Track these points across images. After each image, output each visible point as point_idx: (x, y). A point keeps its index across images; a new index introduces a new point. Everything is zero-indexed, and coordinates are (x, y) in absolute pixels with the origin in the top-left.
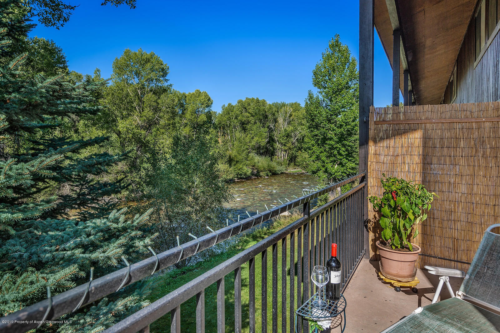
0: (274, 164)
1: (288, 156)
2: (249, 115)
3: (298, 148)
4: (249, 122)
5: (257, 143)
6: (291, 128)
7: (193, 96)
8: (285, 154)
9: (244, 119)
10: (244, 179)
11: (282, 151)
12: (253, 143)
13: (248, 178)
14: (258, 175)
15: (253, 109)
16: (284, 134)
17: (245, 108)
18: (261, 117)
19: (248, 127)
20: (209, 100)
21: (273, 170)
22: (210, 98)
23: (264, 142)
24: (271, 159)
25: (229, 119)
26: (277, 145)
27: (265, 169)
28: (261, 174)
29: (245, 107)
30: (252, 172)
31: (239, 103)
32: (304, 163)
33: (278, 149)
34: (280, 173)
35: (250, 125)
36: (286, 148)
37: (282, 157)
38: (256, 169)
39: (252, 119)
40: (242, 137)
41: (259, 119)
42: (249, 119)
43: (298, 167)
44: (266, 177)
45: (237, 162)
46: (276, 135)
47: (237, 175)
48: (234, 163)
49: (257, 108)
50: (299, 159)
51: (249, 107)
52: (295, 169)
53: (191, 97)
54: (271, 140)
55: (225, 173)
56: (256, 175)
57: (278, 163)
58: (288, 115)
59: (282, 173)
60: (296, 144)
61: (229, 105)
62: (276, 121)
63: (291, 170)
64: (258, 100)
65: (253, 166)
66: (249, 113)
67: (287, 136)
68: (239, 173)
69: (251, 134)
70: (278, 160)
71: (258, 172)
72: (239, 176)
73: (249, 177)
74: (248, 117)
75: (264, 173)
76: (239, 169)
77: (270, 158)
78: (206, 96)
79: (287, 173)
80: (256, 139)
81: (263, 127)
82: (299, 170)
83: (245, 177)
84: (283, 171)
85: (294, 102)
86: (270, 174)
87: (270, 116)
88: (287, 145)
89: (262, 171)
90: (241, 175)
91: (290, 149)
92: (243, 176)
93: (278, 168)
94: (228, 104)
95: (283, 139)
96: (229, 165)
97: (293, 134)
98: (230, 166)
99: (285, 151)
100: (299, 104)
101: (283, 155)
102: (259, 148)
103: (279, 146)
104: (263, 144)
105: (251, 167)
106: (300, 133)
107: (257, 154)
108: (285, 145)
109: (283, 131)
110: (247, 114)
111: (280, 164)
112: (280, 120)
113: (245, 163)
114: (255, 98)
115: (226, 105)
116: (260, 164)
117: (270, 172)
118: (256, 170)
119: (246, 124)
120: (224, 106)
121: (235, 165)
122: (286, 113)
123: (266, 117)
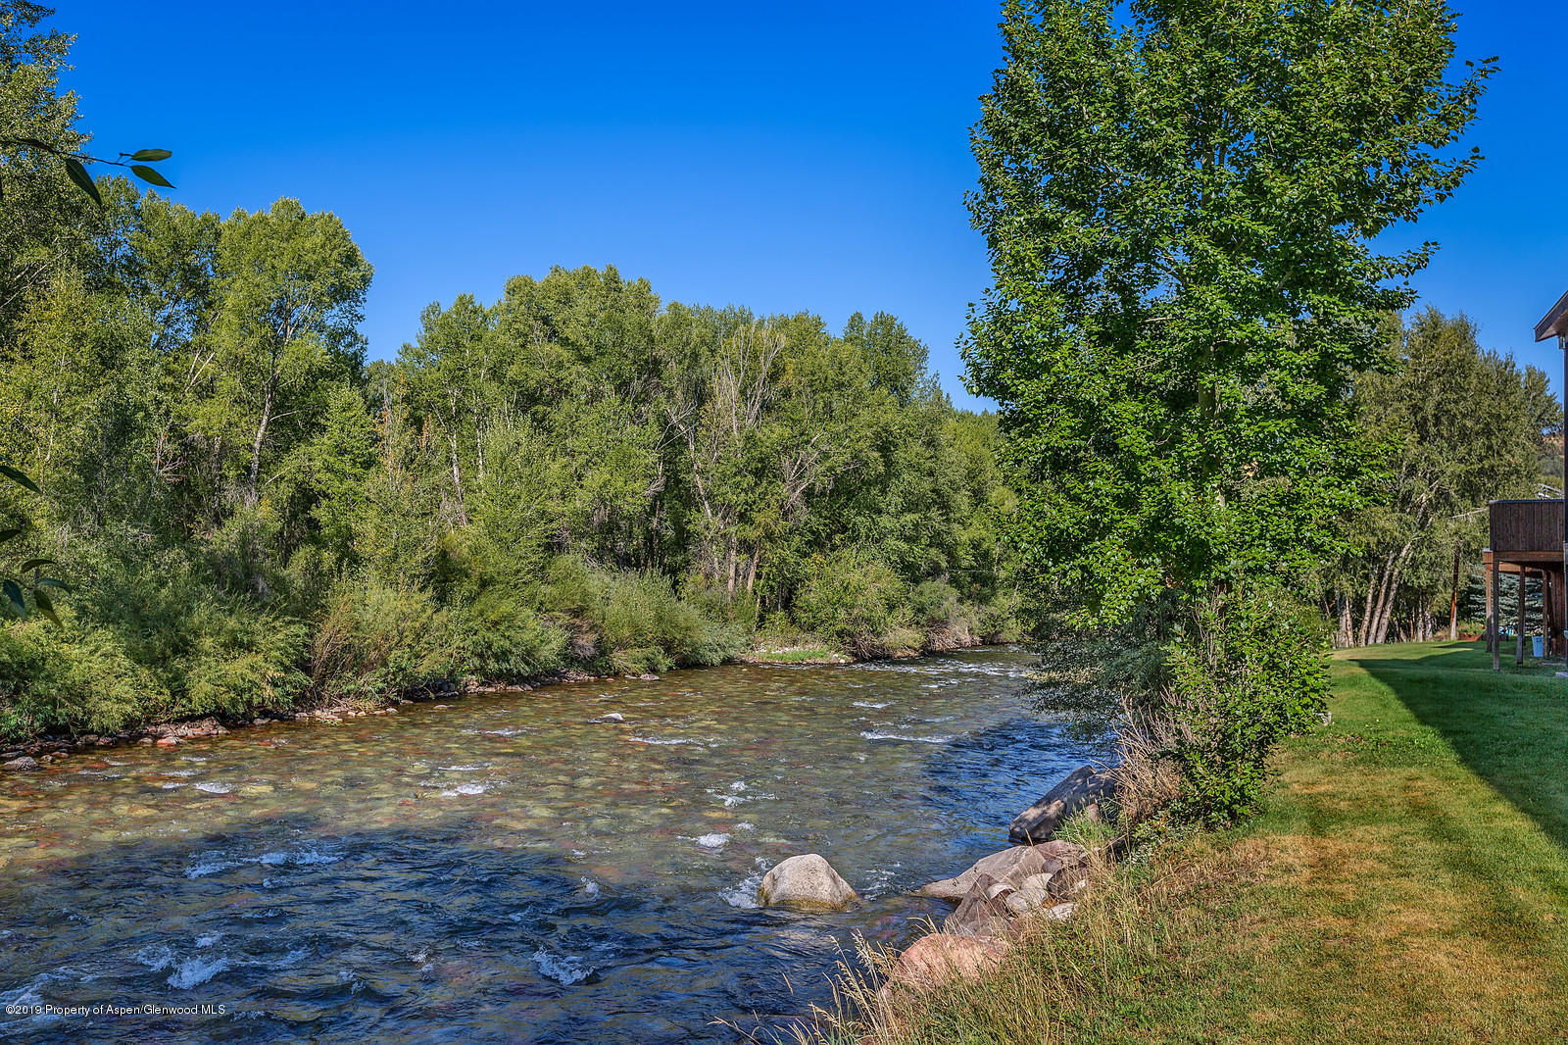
0: (687, 612)
1: (758, 576)
2: (566, 354)
3: (810, 537)
4: (562, 391)
5: (603, 501)
6: (775, 432)
7: (259, 230)
8: (742, 565)
9: (537, 374)
10: (522, 679)
11: (729, 549)
12: (581, 500)
13: (545, 679)
14: (598, 666)
15: (585, 320)
16: (741, 460)
17: (546, 321)
18: (628, 369)
19: (560, 417)
20: (351, 259)
21: (682, 642)
22: (354, 251)
23: (636, 494)
24: (673, 587)
25: (457, 376)
26: (705, 520)
27: (638, 631)
28: (619, 659)
29: (544, 313)
30: (571, 643)
31: (511, 292)
32: (842, 614)
33: (712, 540)
34: (717, 660)
35: (567, 406)
36: (752, 534)
37: (731, 582)
38: (593, 628)
39: (579, 377)
40: (522, 451)
41: (618, 376)
42: (563, 374)
43: (808, 636)
44: (646, 677)
45: (485, 584)
46: (702, 465)
47: (481, 656)
48: (468, 587)
49: (609, 318)
50: (812, 595)
51: (566, 312)
52: (794, 643)
53: (247, 235)
54: (676, 493)
55: (408, 641)
56: (588, 664)
57: (709, 607)
58: (766, 368)
59: (728, 662)
60: (803, 514)
61: (464, 302)
62: (700, 395)
63: (773, 648)
64: (613, 282)
65: (578, 613)
66: (565, 342)
67: (758, 474)
68: (489, 647)
69: (572, 454)
70: (706, 596)
71: (602, 649)
72: (492, 665)
73: (554, 673)
74: (560, 366)
75: (637, 653)
76: (496, 623)
77: (668, 581)
78: (335, 235)
79: (755, 665)
80: (594, 478)
81: (637, 418)
82: (815, 650)
83: (525, 670)
84: (732, 652)
85: (791, 314)
86: (665, 662)
87: (673, 370)
88: (759, 518)
89: (622, 645)
90: (503, 656)
91: (770, 536)
92: (515, 664)
93: (710, 637)
94: (455, 299)
95: (738, 485)
96: (430, 592)
97: (786, 462)
98: (442, 599)
99: (746, 547)
100: (818, 323)
101: (732, 573)
102: (609, 528)
103: (716, 522)
104: (630, 506)
105: (566, 619)
106: (826, 456)
107: (601, 560)
108: (743, 517)
109: (740, 445)
110: (555, 349)
111: (716, 611)
112: (726, 388)
113: (533, 596)
114: (602, 270)
115: (448, 306)
116: (615, 608)
117: (668, 647)
118: (595, 637)
119: (549, 404)
120: (434, 308)
121: (471, 600)
122: (756, 357)
123: (653, 368)
